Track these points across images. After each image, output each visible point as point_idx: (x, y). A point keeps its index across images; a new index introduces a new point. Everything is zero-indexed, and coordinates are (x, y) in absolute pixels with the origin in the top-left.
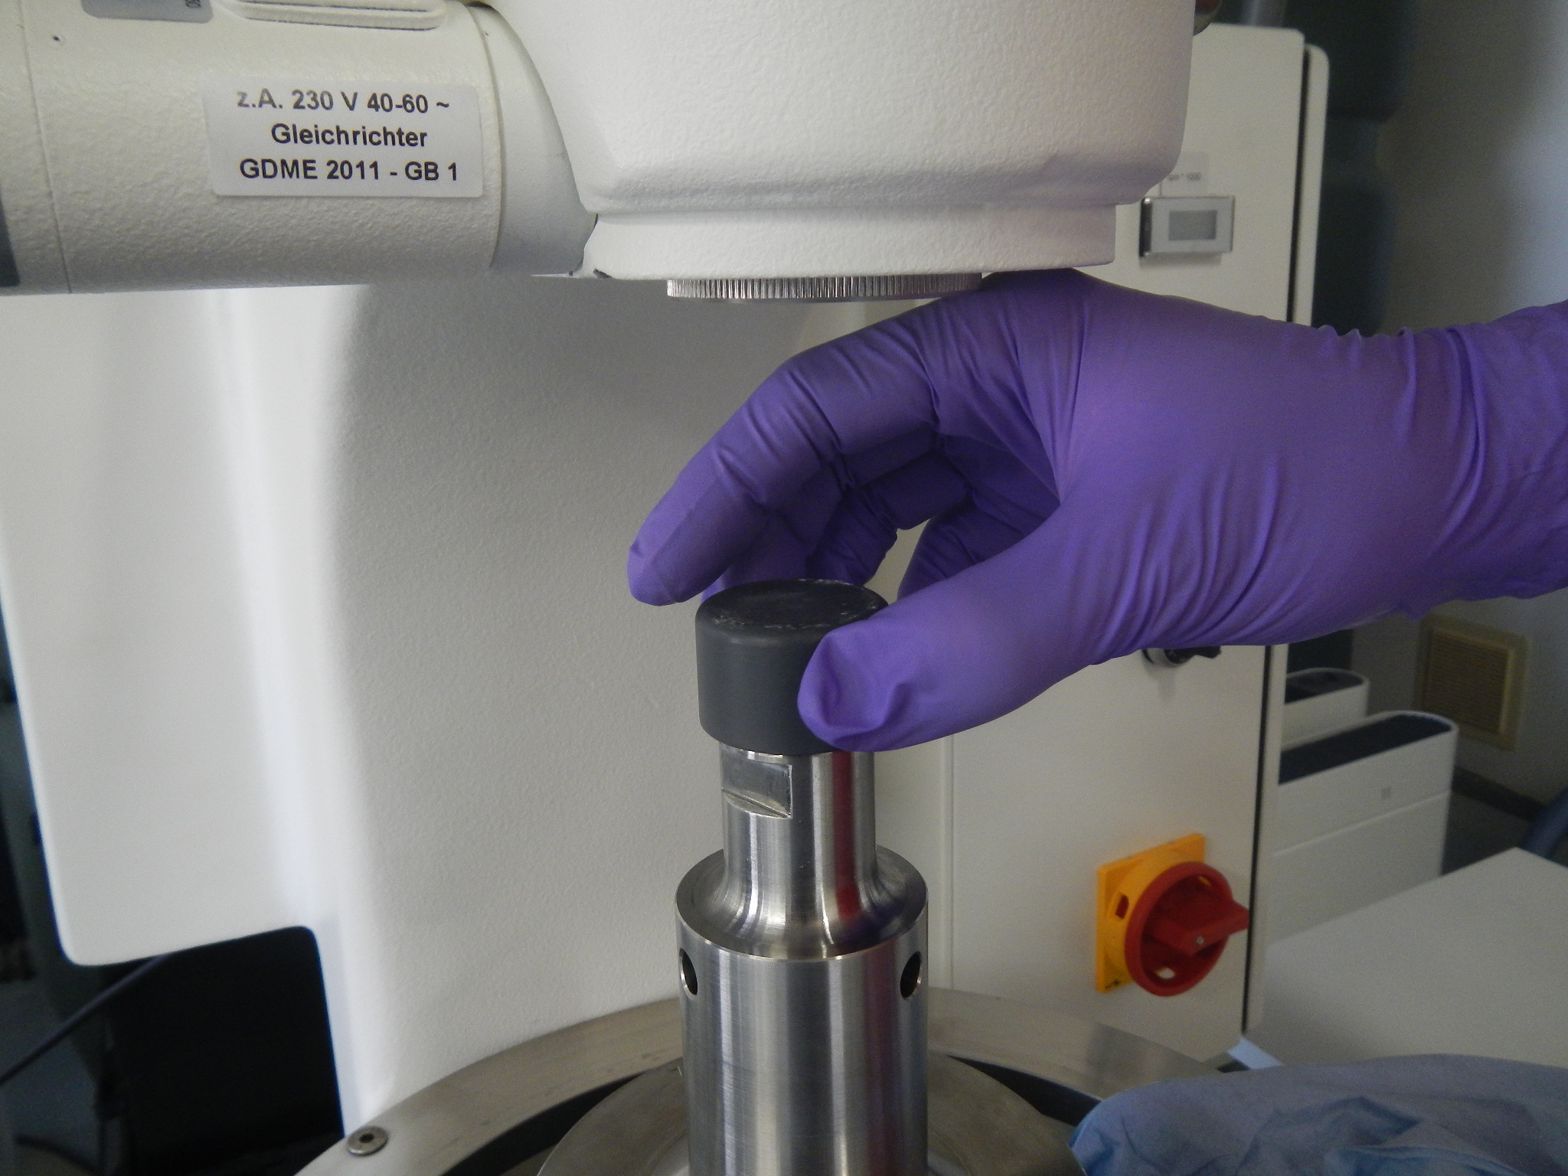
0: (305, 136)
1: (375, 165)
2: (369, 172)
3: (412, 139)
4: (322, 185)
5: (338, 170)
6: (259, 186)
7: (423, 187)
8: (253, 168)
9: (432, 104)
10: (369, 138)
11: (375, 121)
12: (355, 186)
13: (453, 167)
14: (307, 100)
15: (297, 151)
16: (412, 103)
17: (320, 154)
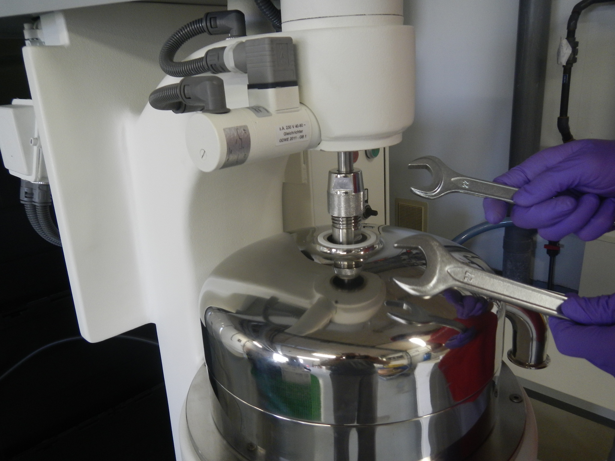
0: (288, 134)
1: (296, 137)
2: (295, 138)
3: (301, 132)
4: (289, 142)
5: (292, 139)
6: (282, 143)
7: (302, 140)
8: (281, 141)
9: (303, 125)
10: (296, 133)
11: (296, 129)
12: (293, 141)
13: (306, 136)
14: (288, 127)
15: (287, 137)
16: (301, 126)
17: (289, 136)
